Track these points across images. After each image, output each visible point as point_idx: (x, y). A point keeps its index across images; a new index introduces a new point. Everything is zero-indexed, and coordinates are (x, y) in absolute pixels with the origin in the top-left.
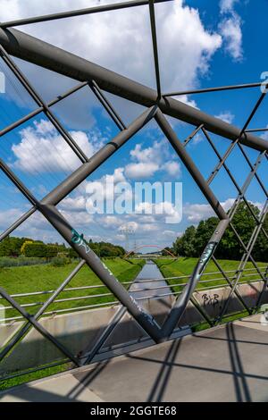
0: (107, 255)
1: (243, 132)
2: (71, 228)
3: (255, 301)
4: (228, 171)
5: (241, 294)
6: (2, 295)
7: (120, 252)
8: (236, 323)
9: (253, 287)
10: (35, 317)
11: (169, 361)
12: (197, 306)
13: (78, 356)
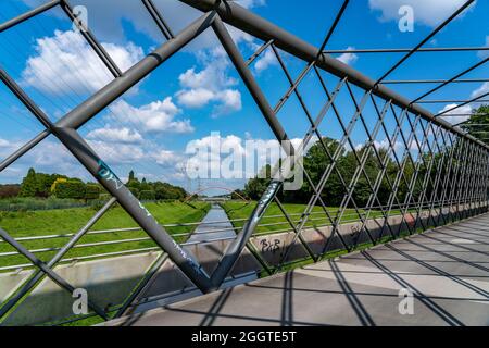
0: (163, 198)
1: (320, 53)
2: (97, 159)
3: (321, 247)
4: (300, 99)
5: (305, 240)
6: (4, 239)
7: (180, 194)
8: (298, 270)
9: (319, 232)
10: (49, 265)
11: (214, 312)
12: (254, 253)
13: (106, 309)
